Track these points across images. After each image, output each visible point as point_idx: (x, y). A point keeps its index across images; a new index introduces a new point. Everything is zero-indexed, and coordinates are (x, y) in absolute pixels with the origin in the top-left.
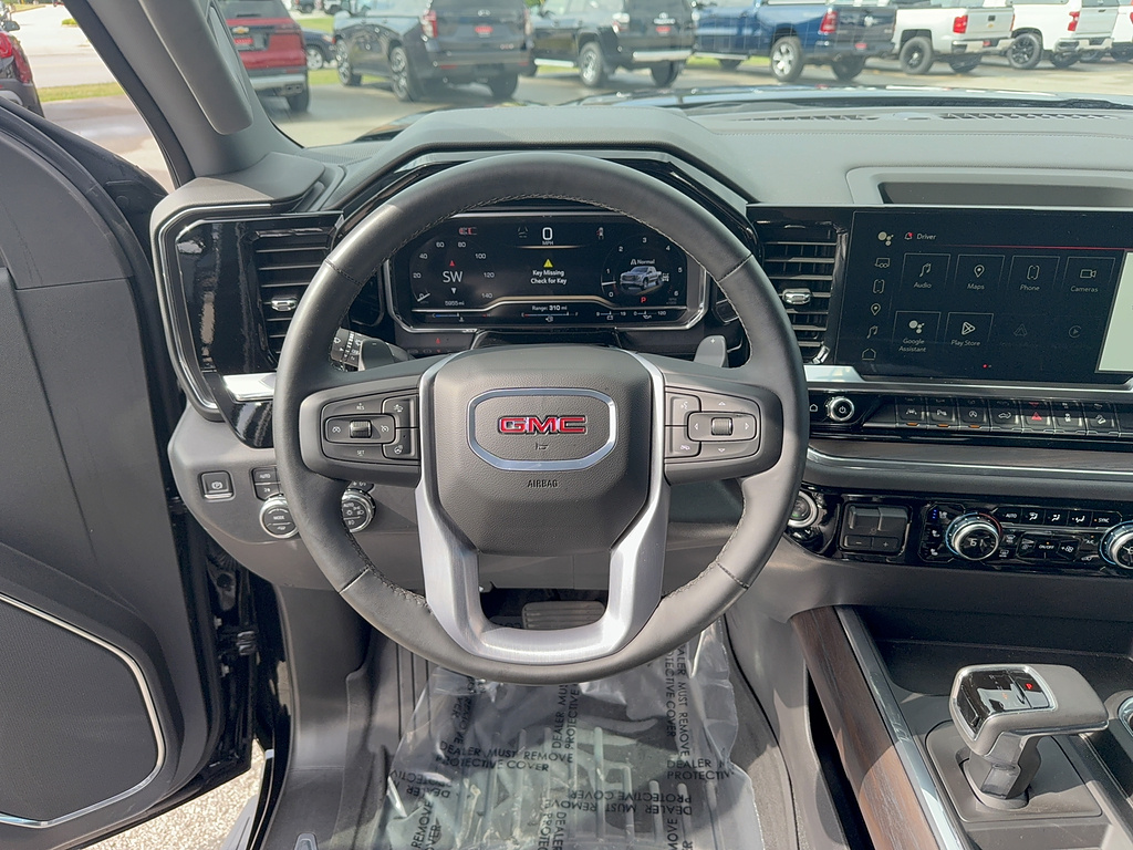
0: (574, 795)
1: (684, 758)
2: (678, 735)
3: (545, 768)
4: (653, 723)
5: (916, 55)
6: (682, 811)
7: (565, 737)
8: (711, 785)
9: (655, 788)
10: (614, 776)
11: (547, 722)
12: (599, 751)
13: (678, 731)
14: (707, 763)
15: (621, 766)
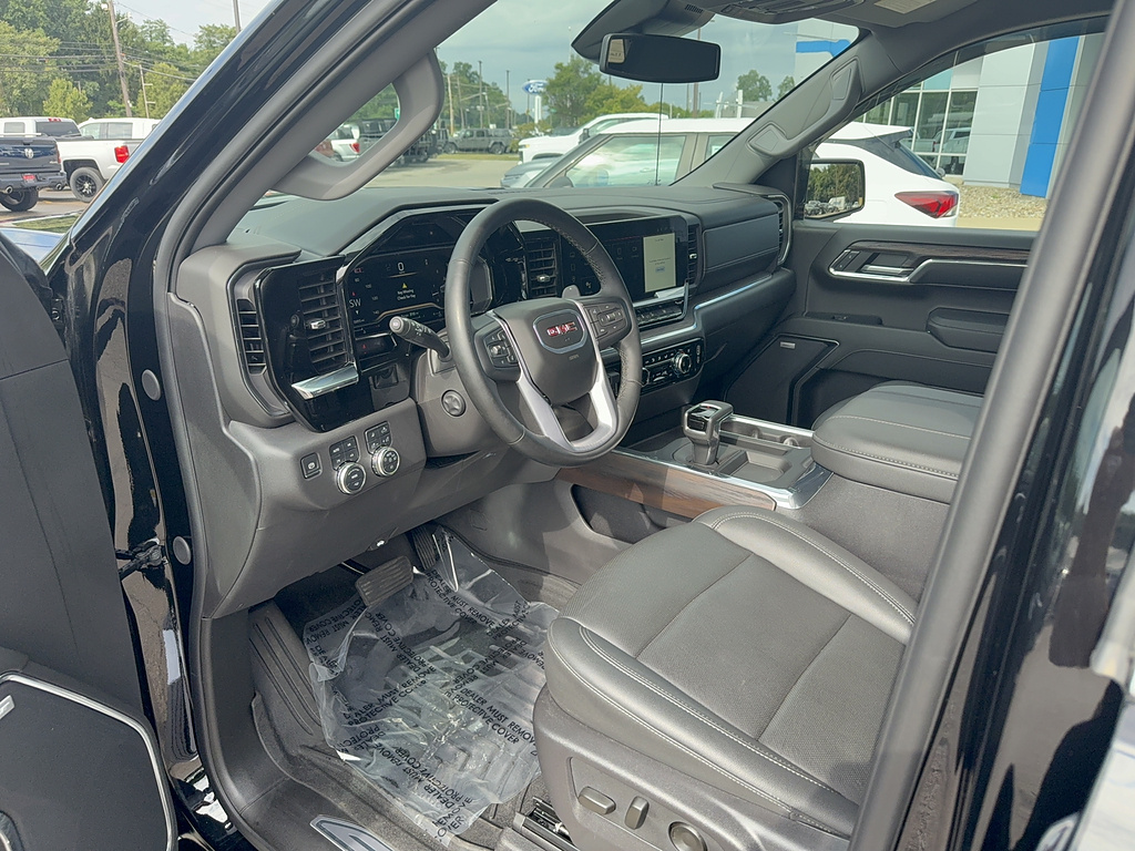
0: (456, 681)
1: (493, 627)
2: (479, 621)
3: (424, 682)
4: (458, 624)
5: (87, 185)
6: (520, 646)
7: (417, 663)
8: (521, 627)
9: (494, 647)
10: (467, 659)
11: (396, 664)
12: (444, 655)
13: (476, 619)
14: (508, 620)
15: (465, 653)
